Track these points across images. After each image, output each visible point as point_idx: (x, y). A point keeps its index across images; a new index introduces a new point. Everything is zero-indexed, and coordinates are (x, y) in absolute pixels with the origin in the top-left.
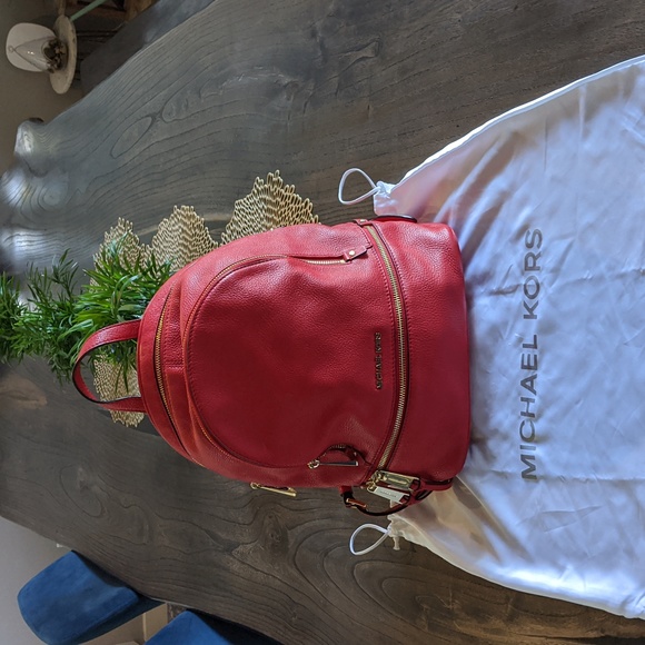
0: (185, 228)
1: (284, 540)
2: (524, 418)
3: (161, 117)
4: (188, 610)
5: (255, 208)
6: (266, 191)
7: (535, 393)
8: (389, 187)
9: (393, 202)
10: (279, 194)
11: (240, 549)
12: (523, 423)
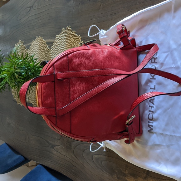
0: (40, 44)
1: (70, 145)
2: (150, 113)
3: (33, 8)
4: (40, 164)
5: (62, 38)
6: (66, 32)
7: (154, 104)
8: (105, 32)
9: (106, 36)
10: (70, 34)
11: (56, 147)
12: (149, 114)
